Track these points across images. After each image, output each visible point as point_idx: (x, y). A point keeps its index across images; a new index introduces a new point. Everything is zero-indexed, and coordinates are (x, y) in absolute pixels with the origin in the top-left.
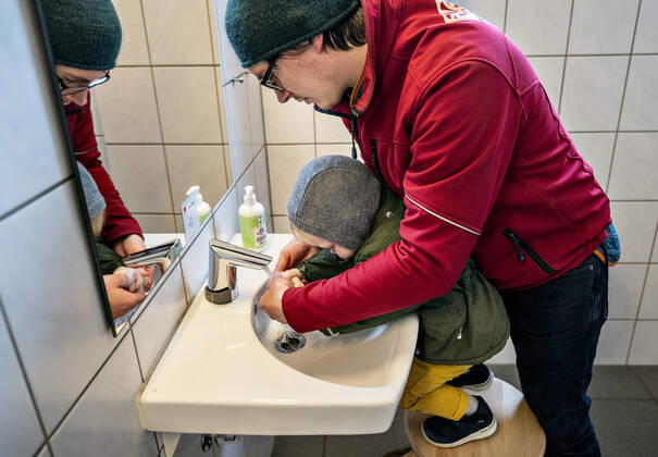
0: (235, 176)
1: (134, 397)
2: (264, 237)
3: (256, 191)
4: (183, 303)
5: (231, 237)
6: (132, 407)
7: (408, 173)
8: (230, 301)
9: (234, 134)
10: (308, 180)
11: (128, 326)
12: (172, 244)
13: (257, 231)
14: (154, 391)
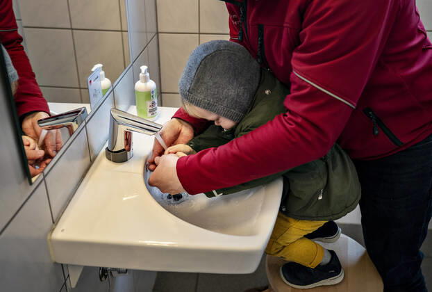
0: (133, 57)
1: (46, 235)
2: (156, 109)
3: (148, 70)
4: (87, 160)
5: (128, 108)
6: (45, 243)
7: (295, 54)
8: (127, 160)
9: (132, 24)
10: (199, 60)
11: (42, 177)
12: (79, 111)
13: (149, 103)
14: (63, 230)
